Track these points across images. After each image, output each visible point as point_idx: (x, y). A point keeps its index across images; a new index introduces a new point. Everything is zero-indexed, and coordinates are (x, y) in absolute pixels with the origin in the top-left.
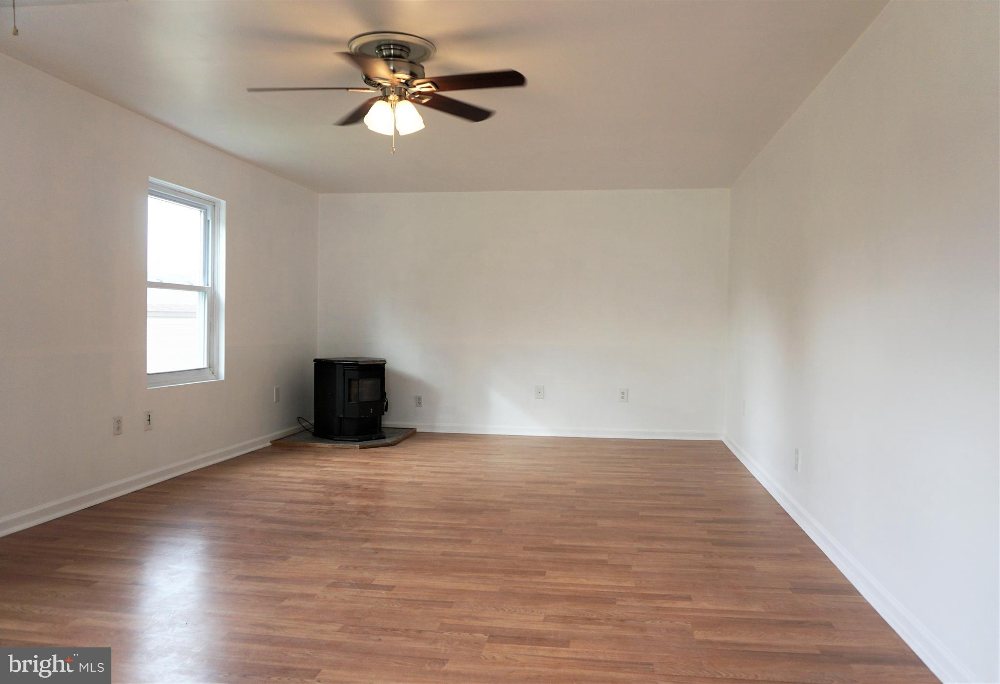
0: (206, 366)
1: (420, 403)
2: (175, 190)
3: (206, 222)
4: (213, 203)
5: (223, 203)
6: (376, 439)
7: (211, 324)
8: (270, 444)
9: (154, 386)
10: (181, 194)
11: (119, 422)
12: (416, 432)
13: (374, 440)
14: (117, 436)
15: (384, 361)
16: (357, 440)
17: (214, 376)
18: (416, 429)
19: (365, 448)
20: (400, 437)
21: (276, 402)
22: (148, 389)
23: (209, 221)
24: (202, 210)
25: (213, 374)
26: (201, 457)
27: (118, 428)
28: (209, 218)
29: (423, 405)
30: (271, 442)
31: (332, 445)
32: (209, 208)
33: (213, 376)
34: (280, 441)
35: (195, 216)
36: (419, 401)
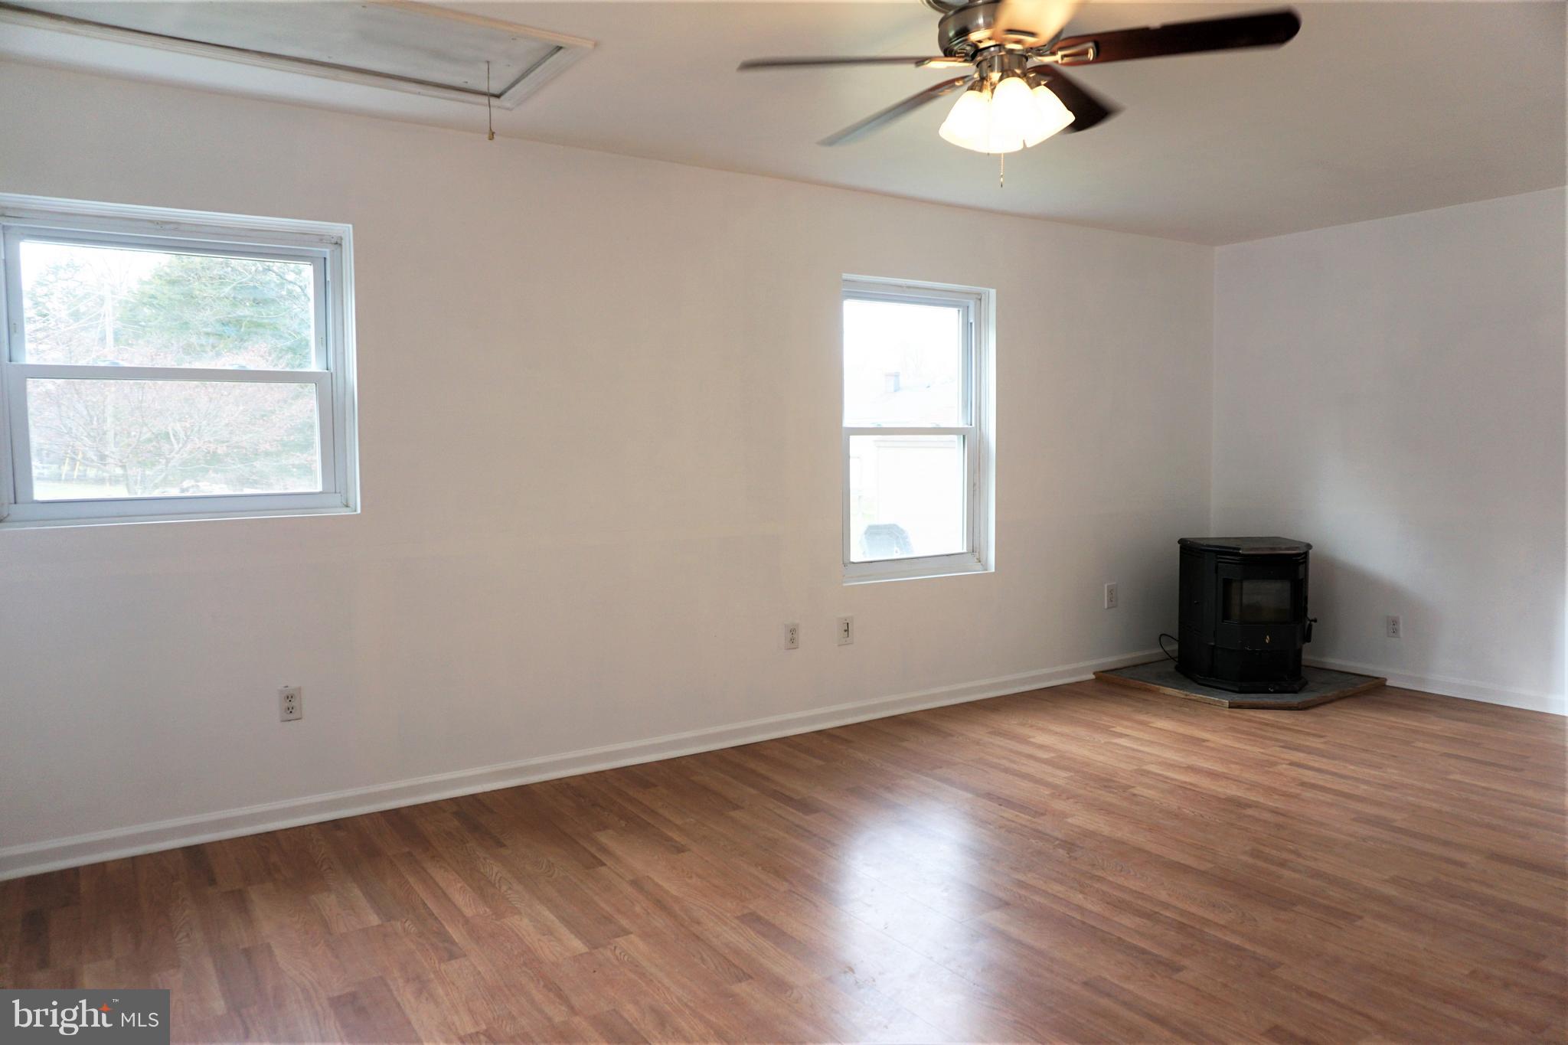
0: (965, 550)
1: (1395, 631)
2: (901, 286)
3: (967, 326)
4: (977, 296)
5: (993, 292)
6: (1276, 692)
7: (974, 485)
8: (1092, 677)
9: (863, 581)
10: (911, 290)
11: (793, 631)
12: (1385, 685)
13: (1271, 693)
14: (791, 651)
15: (1309, 546)
16: (1237, 689)
17: (981, 566)
18: (1386, 680)
19: (1240, 706)
20: (1329, 694)
21: (1108, 608)
22: (845, 585)
23: (971, 324)
24: (961, 309)
25: (980, 562)
26: (945, 689)
27: (792, 640)
28: (972, 320)
29: (1402, 634)
30: (1094, 674)
31: (1185, 693)
32: (972, 304)
33: (979, 566)
34: (1107, 675)
35: (948, 320)
36: (1393, 626)
